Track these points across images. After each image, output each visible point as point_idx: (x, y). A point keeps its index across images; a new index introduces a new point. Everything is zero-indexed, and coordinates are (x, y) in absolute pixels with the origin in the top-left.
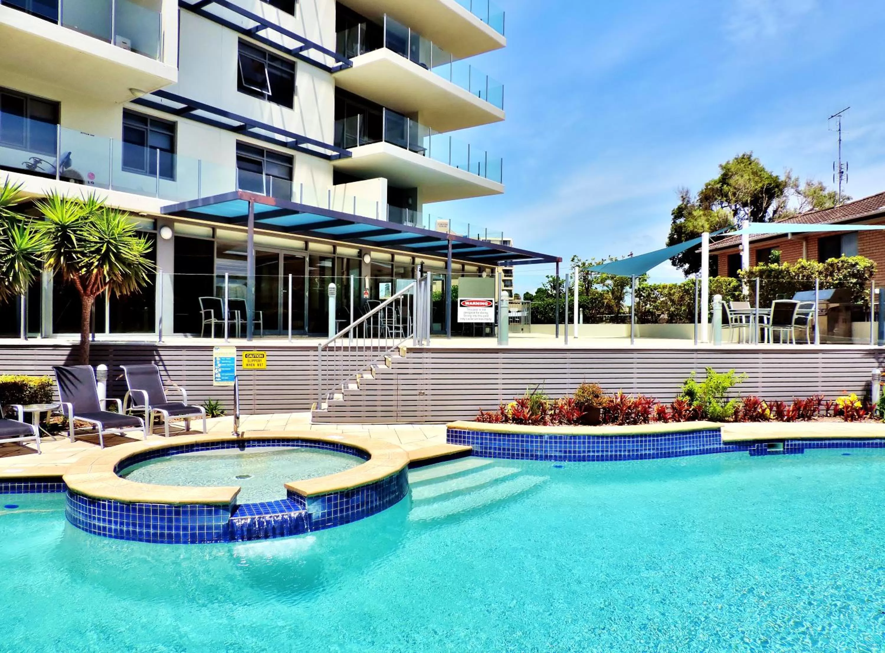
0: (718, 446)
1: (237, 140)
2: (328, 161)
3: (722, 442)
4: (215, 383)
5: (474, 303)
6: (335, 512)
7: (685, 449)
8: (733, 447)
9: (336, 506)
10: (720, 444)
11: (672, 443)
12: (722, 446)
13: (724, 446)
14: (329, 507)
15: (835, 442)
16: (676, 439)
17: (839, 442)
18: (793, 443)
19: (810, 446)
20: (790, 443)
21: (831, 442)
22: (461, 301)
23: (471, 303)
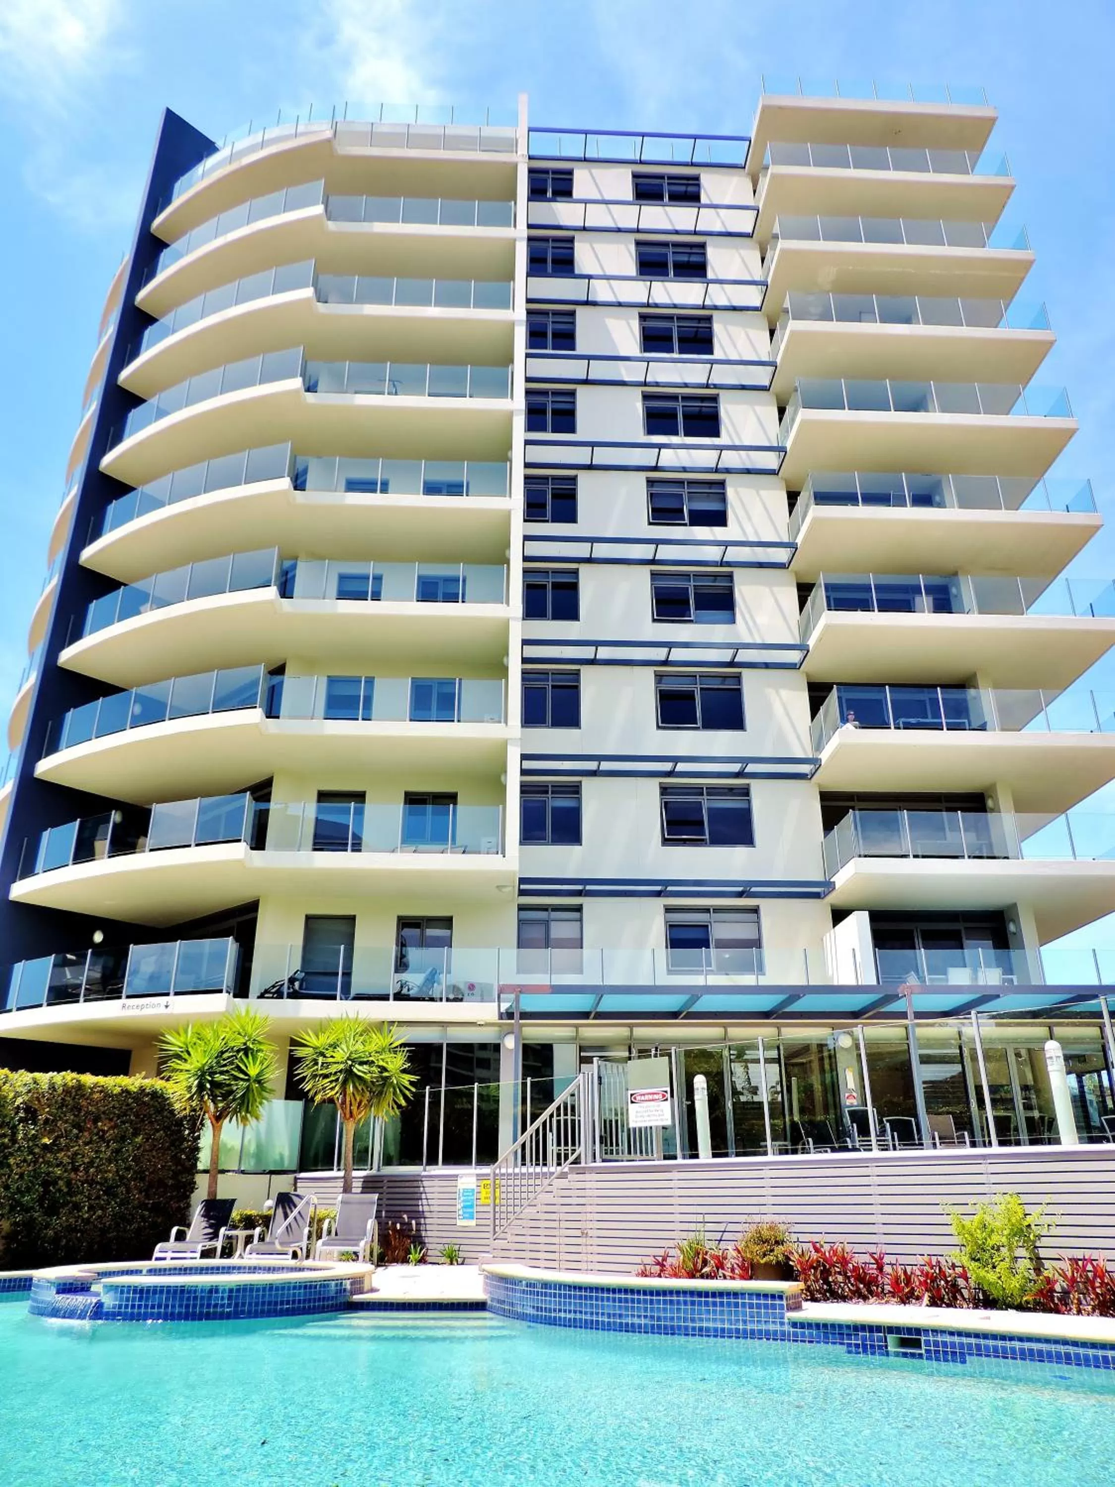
0: (778, 1328)
1: (664, 906)
2: (819, 900)
3: (786, 1321)
4: (460, 1223)
5: (647, 1097)
6: (126, 1306)
7: (705, 1325)
8: (811, 1335)
9: (128, 1299)
10: (782, 1324)
11: (679, 1310)
12: (786, 1328)
13: (792, 1330)
14: (121, 1300)
15: (1035, 1346)
16: (685, 1303)
17: (1044, 1347)
18: (939, 1338)
19: (979, 1351)
20: (931, 1339)
21: (1026, 1345)
22: (632, 1095)
23: (643, 1098)
